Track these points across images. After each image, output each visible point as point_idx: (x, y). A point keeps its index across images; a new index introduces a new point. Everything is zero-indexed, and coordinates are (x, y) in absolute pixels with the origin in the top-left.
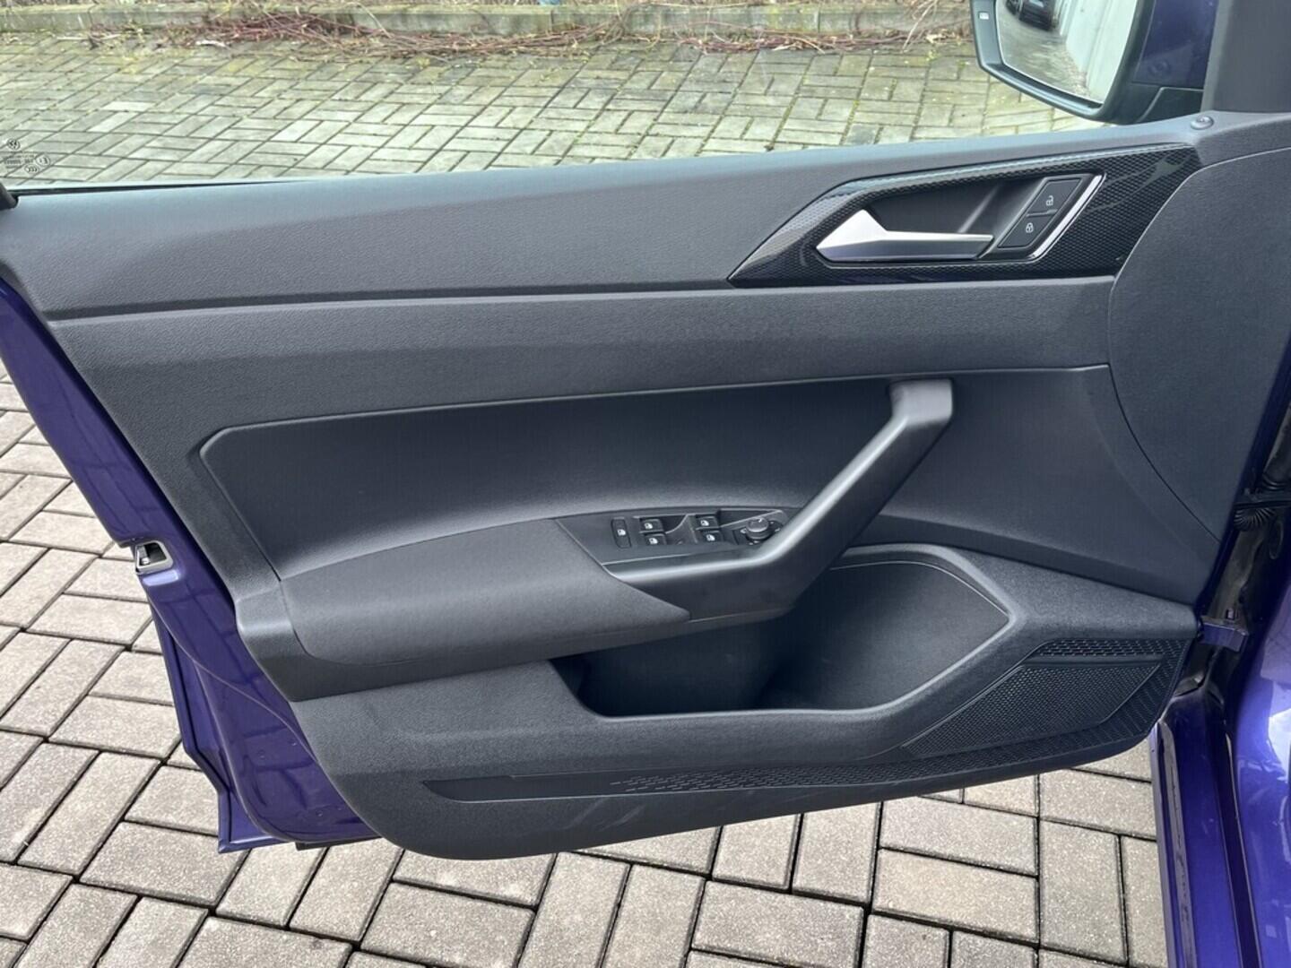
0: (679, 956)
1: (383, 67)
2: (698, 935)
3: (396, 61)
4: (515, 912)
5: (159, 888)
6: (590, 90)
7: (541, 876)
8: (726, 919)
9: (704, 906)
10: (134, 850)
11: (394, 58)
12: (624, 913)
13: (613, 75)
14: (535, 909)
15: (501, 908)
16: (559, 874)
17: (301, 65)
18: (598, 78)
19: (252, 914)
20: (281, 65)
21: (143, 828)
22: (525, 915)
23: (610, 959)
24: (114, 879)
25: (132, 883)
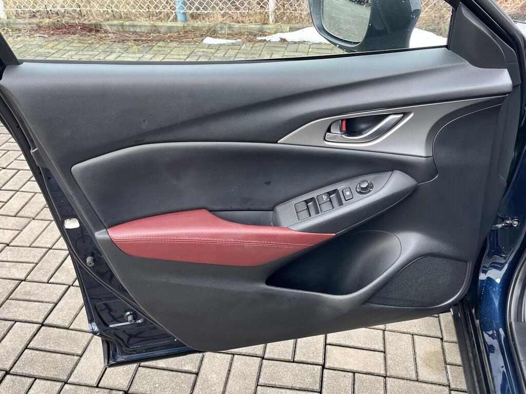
0: (253, 388)
1: (115, 45)
2: (260, 380)
3: (120, 43)
4: (189, 375)
5: (43, 375)
6: (200, 56)
7: (199, 361)
8: (271, 373)
9: (262, 369)
10: (32, 360)
11: (119, 42)
12: (232, 373)
13: (209, 50)
14: (197, 374)
15: (184, 374)
16: (205, 360)
17: (80, 45)
18: (203, 52)
19: (82, 382)
20: (72, 45)
21: (35, 351)
22: (193, 376)
23: (227, 391)
24: (24, 372)
25: (31, 373)
